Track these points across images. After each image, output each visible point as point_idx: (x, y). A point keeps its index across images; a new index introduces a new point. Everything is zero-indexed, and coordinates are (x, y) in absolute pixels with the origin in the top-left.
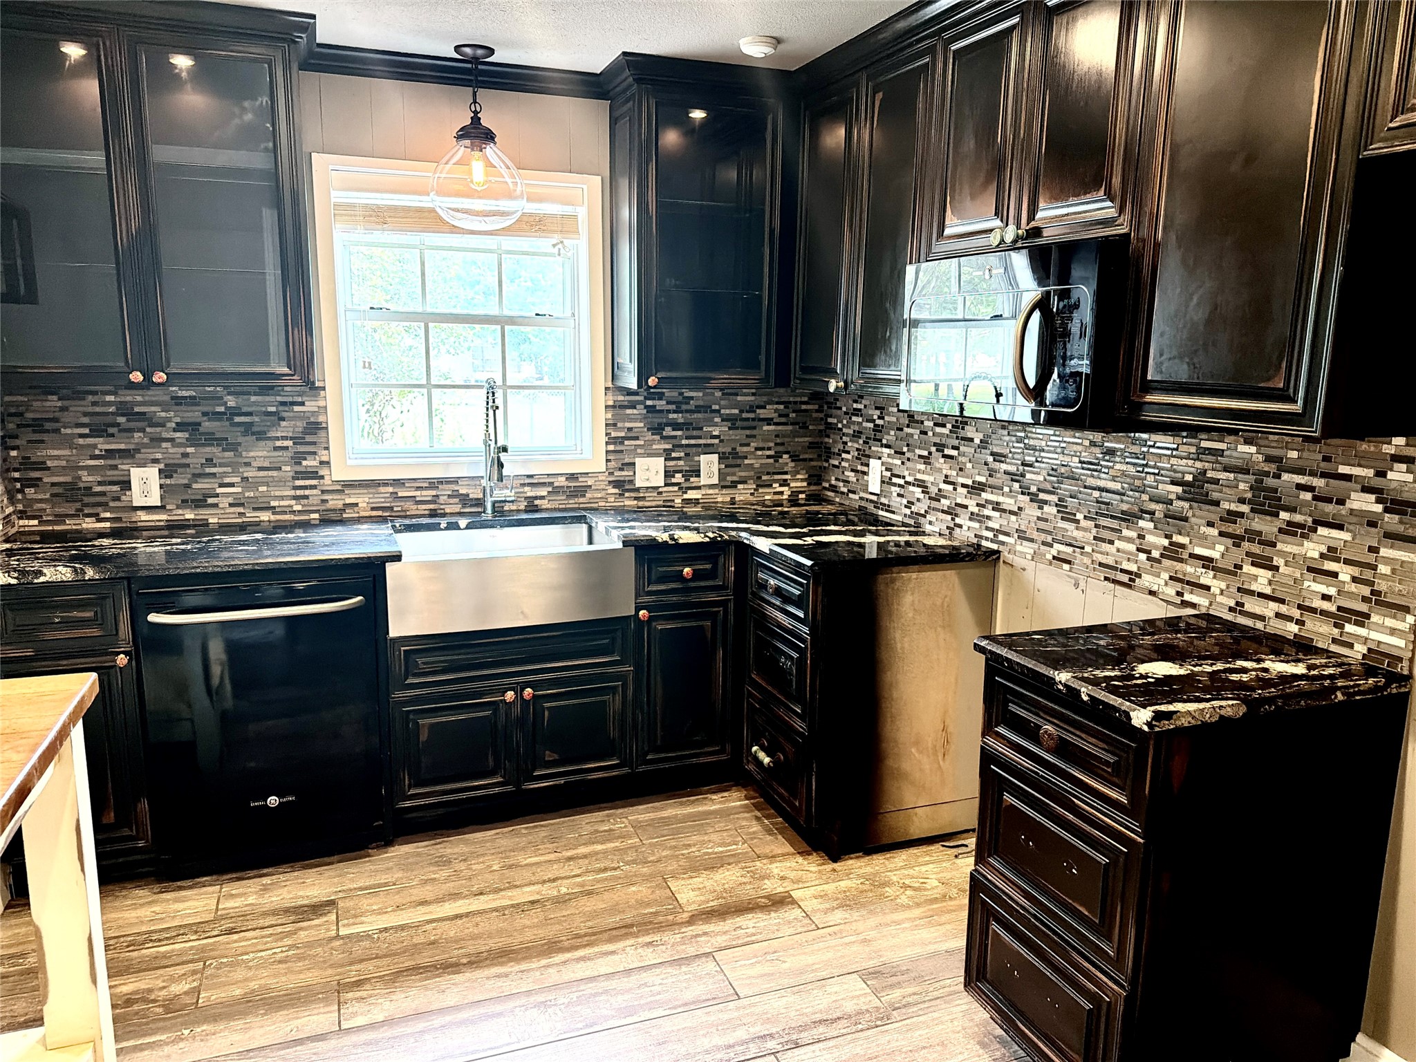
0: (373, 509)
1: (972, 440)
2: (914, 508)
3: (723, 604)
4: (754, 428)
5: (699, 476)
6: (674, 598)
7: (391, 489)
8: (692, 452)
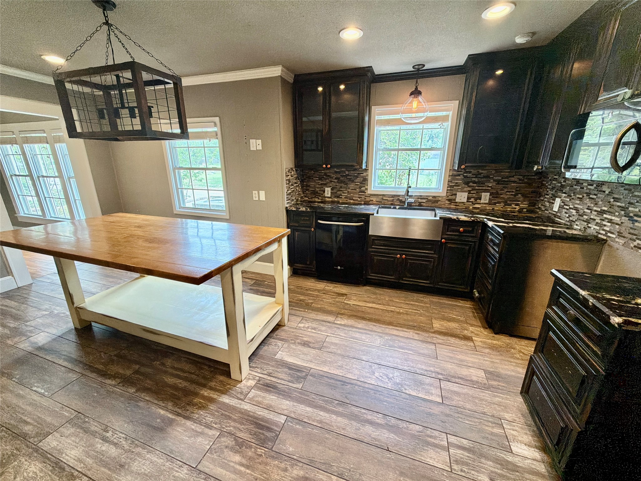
0: (377, 202)
1: (604, 192)
2: (571, 219)
3: (474, 242)
4: (507, 184)
5: (481, 200)
6: (456, 237)
7: (381, 197)
8: (479, 192)
